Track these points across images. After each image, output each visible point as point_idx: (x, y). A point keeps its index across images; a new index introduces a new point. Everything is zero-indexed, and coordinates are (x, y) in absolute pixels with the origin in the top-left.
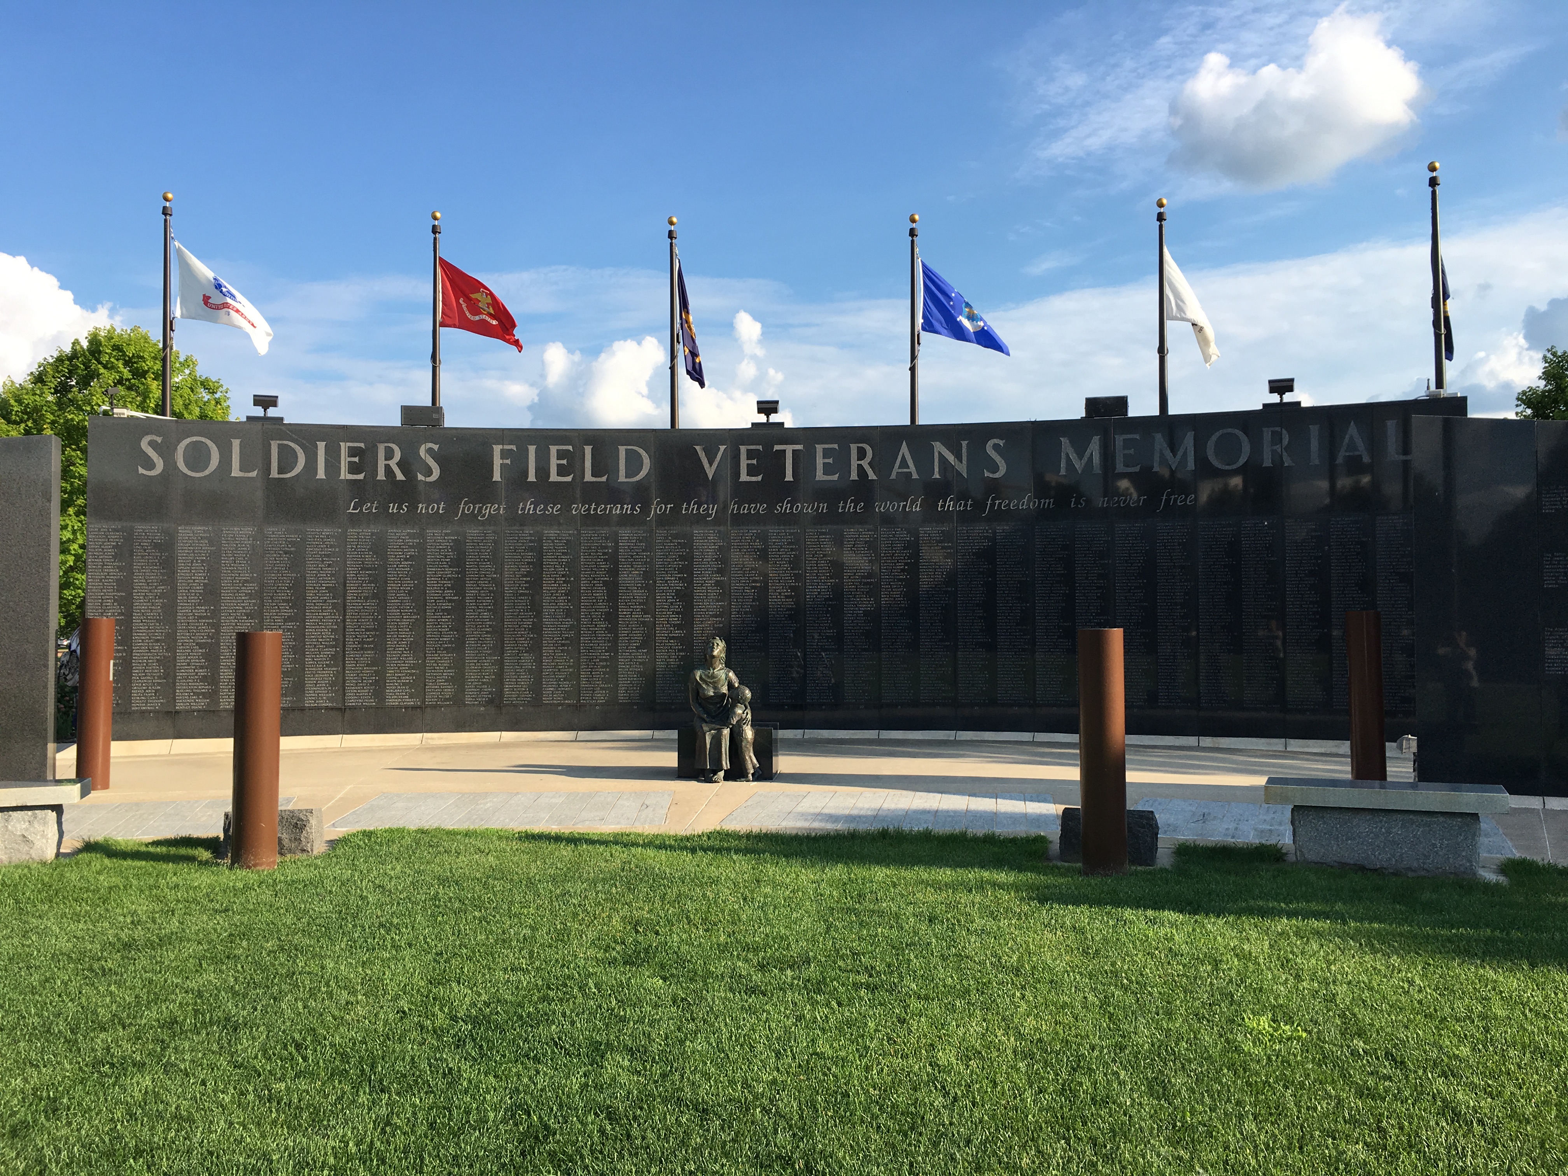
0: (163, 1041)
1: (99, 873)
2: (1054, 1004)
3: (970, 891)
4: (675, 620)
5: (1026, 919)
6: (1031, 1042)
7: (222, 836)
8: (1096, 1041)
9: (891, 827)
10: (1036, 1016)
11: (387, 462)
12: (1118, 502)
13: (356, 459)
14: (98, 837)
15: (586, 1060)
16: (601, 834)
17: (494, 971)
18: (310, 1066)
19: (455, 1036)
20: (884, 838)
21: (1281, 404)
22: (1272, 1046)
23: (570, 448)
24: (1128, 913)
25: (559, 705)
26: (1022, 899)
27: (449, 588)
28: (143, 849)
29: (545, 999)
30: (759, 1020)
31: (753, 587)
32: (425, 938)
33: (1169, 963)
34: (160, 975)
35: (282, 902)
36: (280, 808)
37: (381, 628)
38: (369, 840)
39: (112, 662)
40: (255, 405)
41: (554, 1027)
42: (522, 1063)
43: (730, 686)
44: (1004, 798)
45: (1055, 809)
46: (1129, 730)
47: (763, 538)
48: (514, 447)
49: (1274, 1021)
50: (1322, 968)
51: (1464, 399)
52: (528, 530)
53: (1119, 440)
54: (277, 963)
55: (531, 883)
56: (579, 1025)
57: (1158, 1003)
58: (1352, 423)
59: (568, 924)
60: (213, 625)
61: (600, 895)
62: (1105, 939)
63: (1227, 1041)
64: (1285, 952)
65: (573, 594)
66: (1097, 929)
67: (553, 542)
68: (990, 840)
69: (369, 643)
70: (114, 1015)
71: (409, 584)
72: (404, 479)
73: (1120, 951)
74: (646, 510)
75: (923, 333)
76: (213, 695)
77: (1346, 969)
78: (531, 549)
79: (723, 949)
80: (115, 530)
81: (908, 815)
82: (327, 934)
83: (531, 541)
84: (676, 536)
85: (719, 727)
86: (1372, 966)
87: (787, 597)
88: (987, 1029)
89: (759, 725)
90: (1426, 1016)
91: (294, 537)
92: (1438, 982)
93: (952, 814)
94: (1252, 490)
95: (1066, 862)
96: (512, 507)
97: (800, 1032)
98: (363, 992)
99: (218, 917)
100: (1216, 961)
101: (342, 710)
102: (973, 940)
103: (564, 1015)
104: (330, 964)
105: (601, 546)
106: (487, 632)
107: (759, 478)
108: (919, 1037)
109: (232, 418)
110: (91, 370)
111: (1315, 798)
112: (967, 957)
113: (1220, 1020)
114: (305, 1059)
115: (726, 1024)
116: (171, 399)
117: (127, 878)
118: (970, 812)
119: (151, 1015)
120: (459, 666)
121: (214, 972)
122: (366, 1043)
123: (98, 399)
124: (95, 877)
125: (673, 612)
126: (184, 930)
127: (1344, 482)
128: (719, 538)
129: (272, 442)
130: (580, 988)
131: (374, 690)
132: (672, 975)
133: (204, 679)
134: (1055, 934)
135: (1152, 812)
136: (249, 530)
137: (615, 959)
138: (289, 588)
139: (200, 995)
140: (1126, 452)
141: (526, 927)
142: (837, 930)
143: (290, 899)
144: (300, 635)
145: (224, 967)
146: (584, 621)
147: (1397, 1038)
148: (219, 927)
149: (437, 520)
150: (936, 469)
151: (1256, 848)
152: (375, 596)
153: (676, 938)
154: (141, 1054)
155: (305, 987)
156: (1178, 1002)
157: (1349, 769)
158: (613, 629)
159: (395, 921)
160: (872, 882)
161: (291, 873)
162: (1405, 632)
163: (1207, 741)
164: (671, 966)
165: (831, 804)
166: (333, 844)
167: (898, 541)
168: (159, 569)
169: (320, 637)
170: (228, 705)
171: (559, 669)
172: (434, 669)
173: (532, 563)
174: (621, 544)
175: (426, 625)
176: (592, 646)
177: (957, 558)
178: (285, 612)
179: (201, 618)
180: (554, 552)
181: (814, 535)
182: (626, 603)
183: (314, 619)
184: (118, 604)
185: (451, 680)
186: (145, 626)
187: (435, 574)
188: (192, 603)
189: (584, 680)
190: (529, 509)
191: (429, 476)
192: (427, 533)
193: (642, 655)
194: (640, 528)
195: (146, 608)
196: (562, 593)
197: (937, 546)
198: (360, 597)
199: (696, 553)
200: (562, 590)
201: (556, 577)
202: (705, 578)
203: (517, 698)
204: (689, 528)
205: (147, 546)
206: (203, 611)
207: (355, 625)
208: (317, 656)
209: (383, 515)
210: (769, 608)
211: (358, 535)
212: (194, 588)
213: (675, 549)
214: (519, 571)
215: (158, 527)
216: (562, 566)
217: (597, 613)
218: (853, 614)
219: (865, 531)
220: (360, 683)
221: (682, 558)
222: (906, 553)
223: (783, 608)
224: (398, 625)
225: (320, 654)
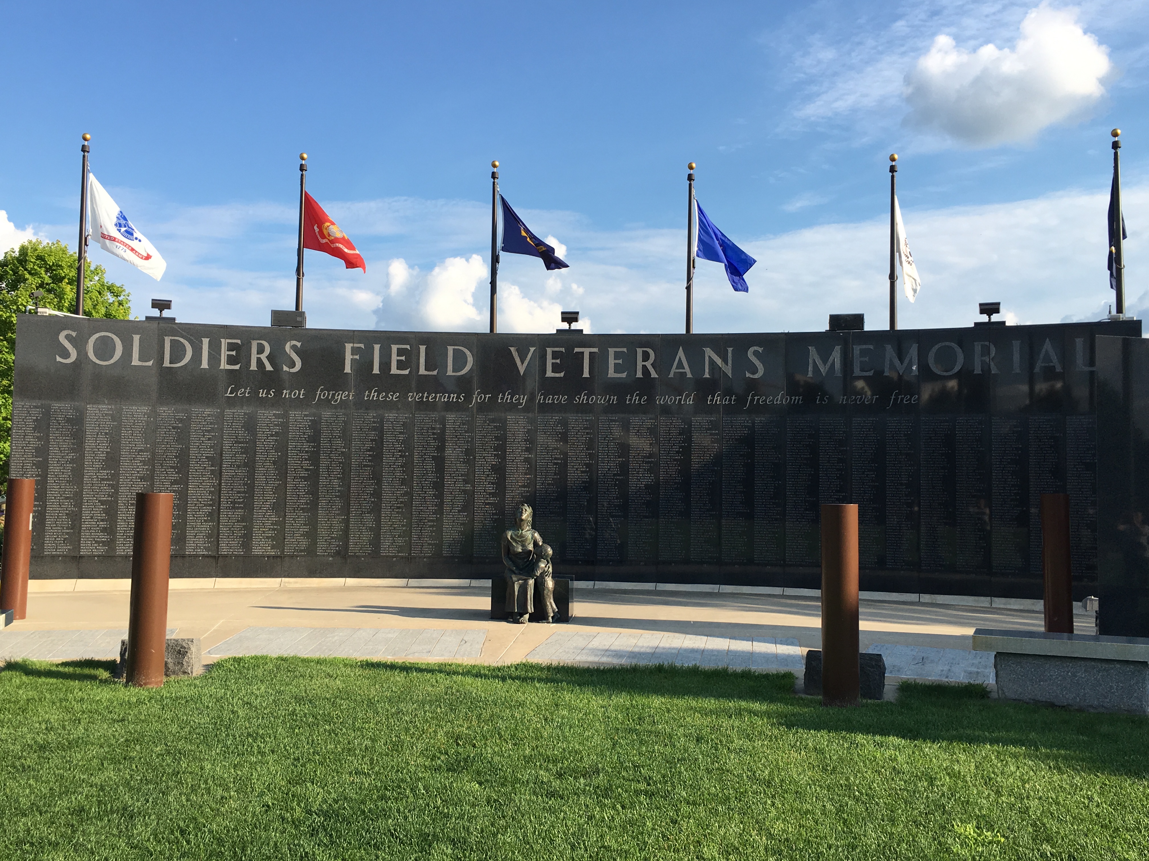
0: (73, 826)
1: (19, 687)
2: (799, 811)
3: (730, 717)
4: (491, 489)
5: (776, 740)
6: (780, 841)
7: (118, 660)
8: (832, 841)
9: (666, 663)
10: (784, 820)
11: (259, 356)
12: (856, 400)
13: (234, 353)
14: (18, 658)
15: (417, 848)
16: (428, 664)
17: (341, 774)
18: (192, 848)
19: (310, 826)
20: (660, 672)
21: (990, 323)
22: (976, 848)
23: (408, 347)
24: (860, 738)
25: (393, 557)
26: (773, 725)
27: (306, 460)
28: (54, 669)
29: (382, 798)
30: (558, 818)
31: (555, 464)
32: (285, 747)
33: (893, 779)
34: (69, 772)
35: (168, 715)
36: (167, 637)
37: (250, 490)
38: (239, 665)
39: (31, 515)
40: (152, 307)
41: (390, 821)
42: (365, 849)
43: (536, 544)
44: (759, 641)
45: (801, 651)
46: (863, 587)
47: (564, 423)
48: (362, 346)
49: (978, 828)
50: (1018, 786)
51: (1139, 323)
52: (372, 414)
53: (857, 349)
54: (164, 764)
55: (371, 703)
56: (411, 820)
57: (884, 812)
58: (1048, 339)
59: (402, 737)
60: (112, 486)
61: (427, 714)
62: (840, 758)
63: (940, 843)
64: (989, 772)
65: (408, 466)
66: (834, 750)
67: (393, 424)
68: (746, 675)
69: (239, 503)
70: (33, 804)
71: (274, 455)
72: (272, 369)
73: (853, 769)
74: (468, 398)
75: (697, 259)
76: (111, 543)
77: (1038, 787)
78: (374, 429)
79: (528, 760)
80: (36, 407)
81: (681, 652)
82: (205, 741)
83: (374, 422)
84: (493, 421)
85: (525, 578)
86: (1058, 785)
87: (582, 472)
88: (744, 830)
89: (558, 577)
90: (1102, 827)
91: (181, 415)
92: (1113, 799)
93: (716, 653)
94: (966, 391)
95: (808, 694)
96: (359, 394)
97: (591, 829)
98: (235, 789)
99: (116, 726)
100: (931, 778)
101: (216, 558)
102: (732, 757)
103: (398, 811)
104: (208, 766)
105: (432, 427)
106: (336, 496)
107: (562, 375)
108: (688, 835)
109: (131, 318)
110: (19, 275)
111: (1014, 646)
112: (728, 771)
113: (934, 827)
114: (188, 842)
115: (531, 821)
116: (84, 300)
117: (42, 692)
118: (731, 651)
119: (62, 804)
120: (313, 523)
121: (113, 770)
122: (238, 831)
123: (23, 300)
124: (15, 691)
125: (489, 482)
126: (88, 736)
127: (1041, 387)
128: (528, 423)
129: (166, 338)
130: (412, 789)
131: (242, 541)
132: (487, 781)
133: (104, 530)
134: (800, 753)
135: (880, 655)
136: (145, 409)
137: (440, 766)
138: (176, 457)
139: (102, 789)
140: (862, 359)
141: (367, 738)
142: (621, 746)
143: (174, 712)
144: (183, 496)
145: (122, 766)
146: (416, 488)
147: (1078, 844)
148: (117, 734)
149: (298, 403)
150: (707, 370)
151: (966, 686)
152: (246, 465)
153: (490, 751)
154: (56, 836)
155: (187, 784)
156: (900, 811)
157: (1043, 623)
158: (440, 496)
159: (261, 732)
160: (650, 708)
161: (175, 691)
162: (1091, 511)
163: (926, 598)
164: (486, 773)
165: (616, 643)
166: (209, 668)
167: (675, 428)
168: (71, 439)
169: (200, 497)
170: (123, 552)
171: (395, 528)
172: (292, 525)
173: (375, 440)
174: (448, 426)
175: (286, 489)
176: (422, 509)
177: (723, 443)
178: (172, 477)
179: (103, 480)
180: (392, 432)
181: (606, 422)
182: (451, 474)
183: (196, 482)
184: (36, 468)
185: (306, 535)
186: (58, 485)
187: (295, 447)
188: (96, 468)
189: (415, 537)
190: (374, 396)
191: (293, 368)
192: (289, 414)
193: (463, 517)
194: (464, 413)
195: (59, 471)
196: (398, 465)
197: (707, 432)
198: (234, 465)
199: (509, 434)
200: (399, 463)
201: (393, 452)
202: (516, 456)
203: (359, 550)
204: (503, 415)
205: (62, 421)
206: (106, 474)
207: (229, 488)
208: (197, 513)
209: (254, 399)
210: (567, 480)
211: (233, 415)
212: (99, 455)
213: (492, 431)
214: (364, 446)
215: (71, 405)
216: (399, 443)
217: (426, 482)
218: (636, 487)
219: (647, 420)
220: (231, 536)
221: (497, 438)
222: (680, 438)
223: (580, 481)
224: (264, 488)
225: (199, 511)
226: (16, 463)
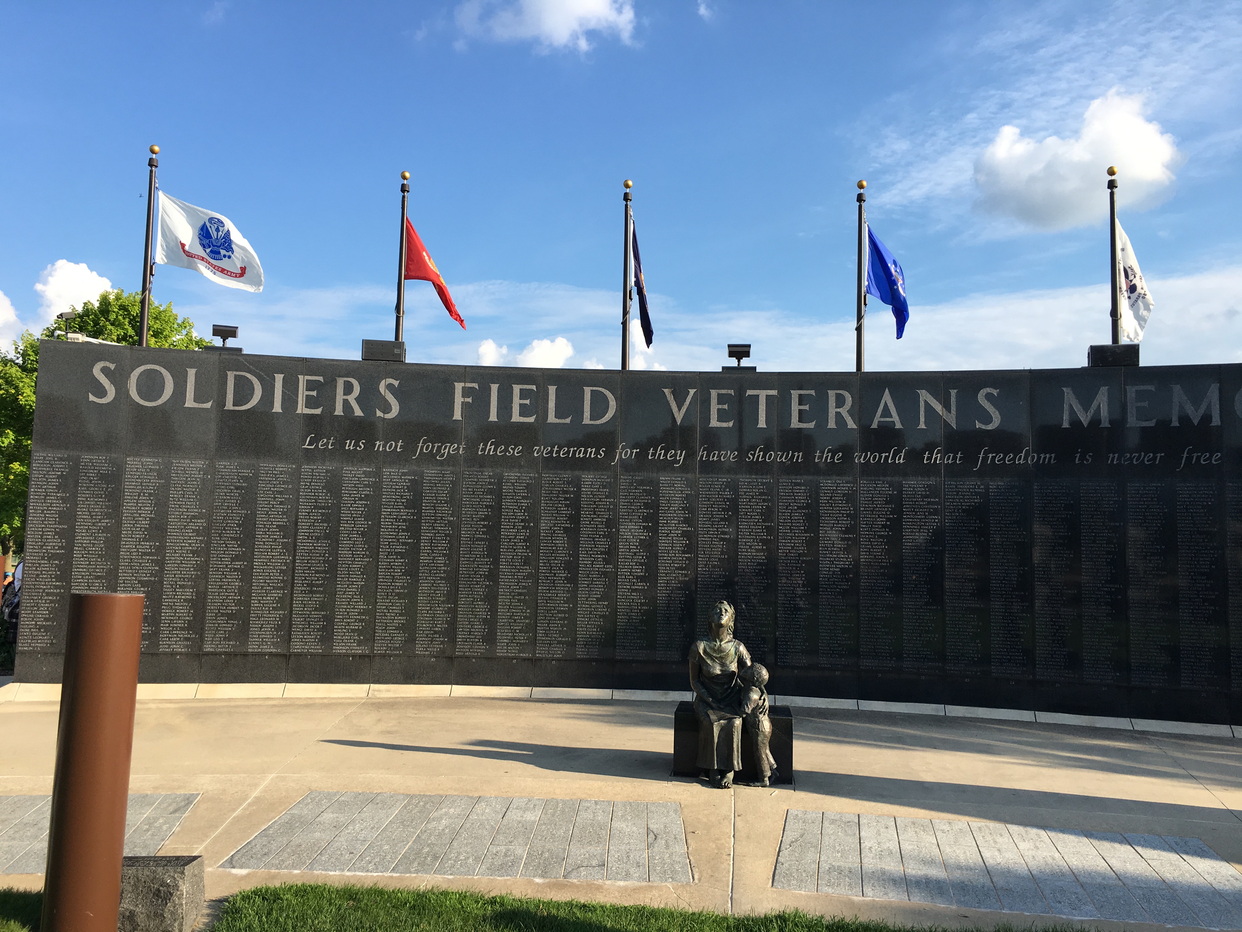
4: (638, 571)
11: (345, 397)
12: (1131, 459)
13: (314, 393)
23: (534, 387)
25: (513, 658)
27: (403, 531)
31: (723, 540)
37: (332, 569)
40: (214, 335)
43: (741, 662)
47: (734, 487)
48: (476, 386)
52: (488, 472)
53: (1131, 391)
60: (157, 562)
65: (532, 540)
67: (513, 485)
69: (318, 586)
71: (363, 524)
72: (362, 414)
74: (610, 454)
76: (152, 637)
78: (490, 492)
80: (61, 459)
83: (490, 483)
84: (641, 483)
85: (728, 715)
87: (757, 551)
91: (246, 472)
96: (472, 447)
101: (287, 657)
105: (563, 491)
106: (441, 578)
107: (731, 424)
120: (411, 613)
125: (636, 562)
128: (687, 486)
129: (229, 373)
131: (320, 636)
133: (144, 619)
136: (200, 463)
138: (239, 525)
140: (1139, 404)
144: (247, 576)
146: (542, 569)
149: (394, 459)
150: (922, 419)
152: (327, 537)
158: (573, 579)
167: (880, 494)
168: (105, 502)
169: (268, 578)
170: (168, 648)
171: (515, 620)
172: (385, 616)
173: (490, 506)
174: (584, 489)
175: (378, 568)
176: (550, 597)
177: (945, 515)
178: (233, 551)
179: (145, 554)
180: (513, 496)
181: (788, 485)
182: (587, 551)
183: (263, 559)
184: (59, 538)
185: (401, 628)
186: (86, 561)
187: (390, 515)
188: (136, 538)
189: (540, 632)
190: (490, 450)
191: (388, 413)
192: (383, 472)
193: (602, 608)
194: (604, 473)
195: (88, 542)
196: (520, 539)
197: (923, 501)
198: (312, 537)
199: (662, 501)
200: (521, 536)
201: (514, 522)
202: (671, 528)
203: (469, 649)
204: (655, 475)
205: (93, 477)
206: (148, 547)
207: (305, 566)
208: (264, 598)
209: (339, 452)
210: (738, 561)
211: (313, 472)
212: (140, 522)
213: (640, 496)
214: (477, 514)
215: (106, 458)
216: (521, 510)
217: (556, 562)
218: (829, 571)
219: (843, 483)
220: (307, 628)
221: (647, 505)
222: (888, 508)
223: (754, 563)
224: (349, 567)
225: (267, 596)
226: (34, 531)
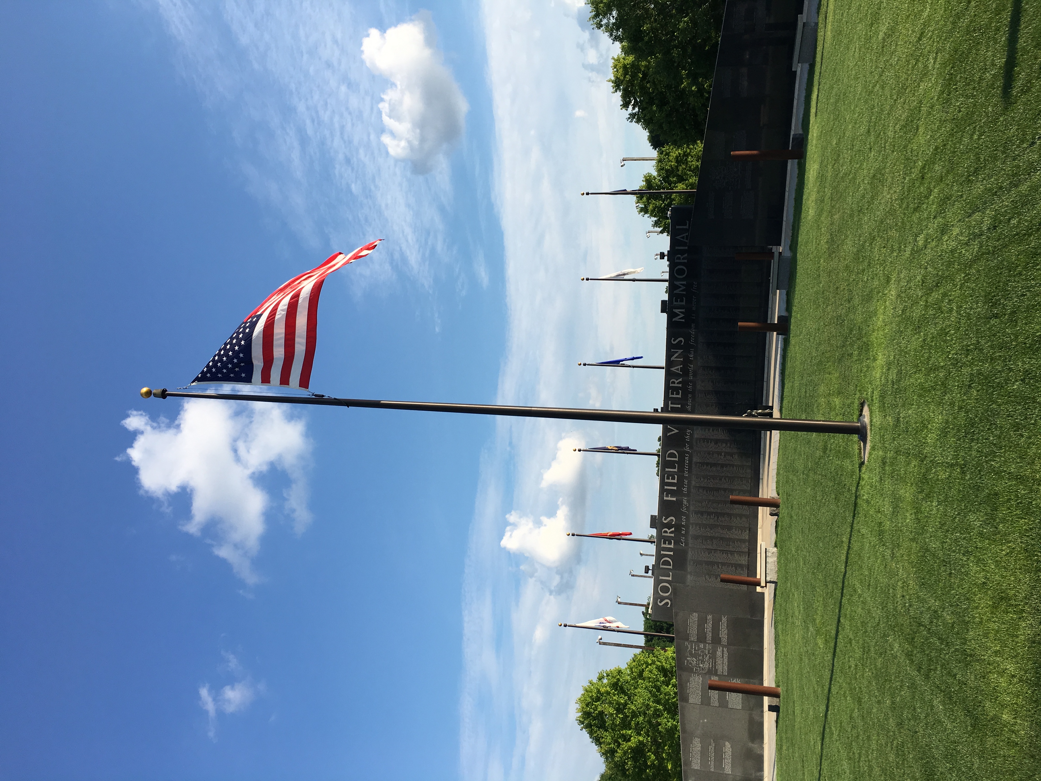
11: (668, 533)
13: (667, 542)
21: (668, 256)
27: (710, 517)
37: (722, 539)
40: (648, 573)
48: (665, 493)
52: (692, 490)
53: (675, 303)
58: (676, 237)
65: (714, 477)
67: (697, 483)
69: (727, 543)
71: (708, 529)
72: (674, 528)
74: (688, 453)
78: (698, 490)
83: (696, 490)
84: (697, 443)
91: (692, 563)
96: (685, 495)
101: (749, 553)
105: (699, 467)
120: (736, 516)
125: (721, 446)
128: (698, 429)
129: (661, 567)
131: (743, 543)
136: (689, 576)
138: (708, 566)
140: (679, 301)
144: (723, 564)
146: (723, 475)
149: (688, 519)
150: (680, 359)
152: (712, 540)
158: (727, 465)
167: (702, 372)
169: (724, 558)
171: (739, 484)
172: (737, 523)
173: (703, 490)
174: (698, 461)
175: (722, 525)
176: (732, 473)
177: (709, 354)
178: (716, 568)
180: (700, 483)
181: (699, 399)
182: (717, 461)
183: (718, 559)
185: (741, 518)
187: (705, 521)
189: (743, 476)
190: (685, 489)
191: (673, 520)
192: (692, 522)
193: (735, 457)
194: (693, 454)
196: (713, 481)
197: (704, 360)
198: (712, 544)
199: (703, 437)
201: (708, 483)
202: (711, 435)
207: (721, 547)
208: (731, 559)
209: (686, 535)
211: (692, 544)
214: (705, 494)
216: (704, 480)
217: (721, 470)
218: (725, 387)
219: (698, 383)
220: (740, 547)
221: (704, 442)
222: (706, 370)
224: (722, 534)
